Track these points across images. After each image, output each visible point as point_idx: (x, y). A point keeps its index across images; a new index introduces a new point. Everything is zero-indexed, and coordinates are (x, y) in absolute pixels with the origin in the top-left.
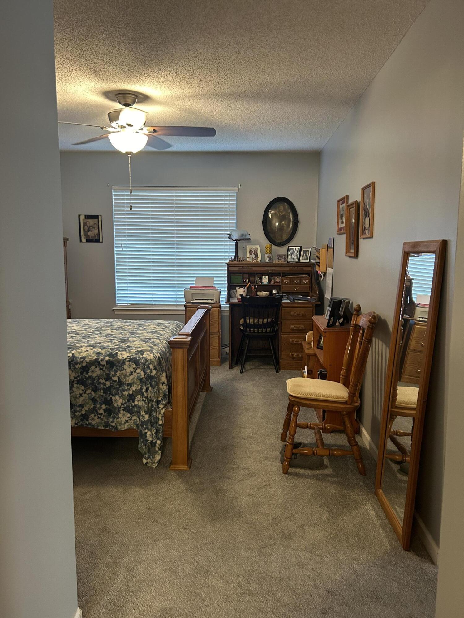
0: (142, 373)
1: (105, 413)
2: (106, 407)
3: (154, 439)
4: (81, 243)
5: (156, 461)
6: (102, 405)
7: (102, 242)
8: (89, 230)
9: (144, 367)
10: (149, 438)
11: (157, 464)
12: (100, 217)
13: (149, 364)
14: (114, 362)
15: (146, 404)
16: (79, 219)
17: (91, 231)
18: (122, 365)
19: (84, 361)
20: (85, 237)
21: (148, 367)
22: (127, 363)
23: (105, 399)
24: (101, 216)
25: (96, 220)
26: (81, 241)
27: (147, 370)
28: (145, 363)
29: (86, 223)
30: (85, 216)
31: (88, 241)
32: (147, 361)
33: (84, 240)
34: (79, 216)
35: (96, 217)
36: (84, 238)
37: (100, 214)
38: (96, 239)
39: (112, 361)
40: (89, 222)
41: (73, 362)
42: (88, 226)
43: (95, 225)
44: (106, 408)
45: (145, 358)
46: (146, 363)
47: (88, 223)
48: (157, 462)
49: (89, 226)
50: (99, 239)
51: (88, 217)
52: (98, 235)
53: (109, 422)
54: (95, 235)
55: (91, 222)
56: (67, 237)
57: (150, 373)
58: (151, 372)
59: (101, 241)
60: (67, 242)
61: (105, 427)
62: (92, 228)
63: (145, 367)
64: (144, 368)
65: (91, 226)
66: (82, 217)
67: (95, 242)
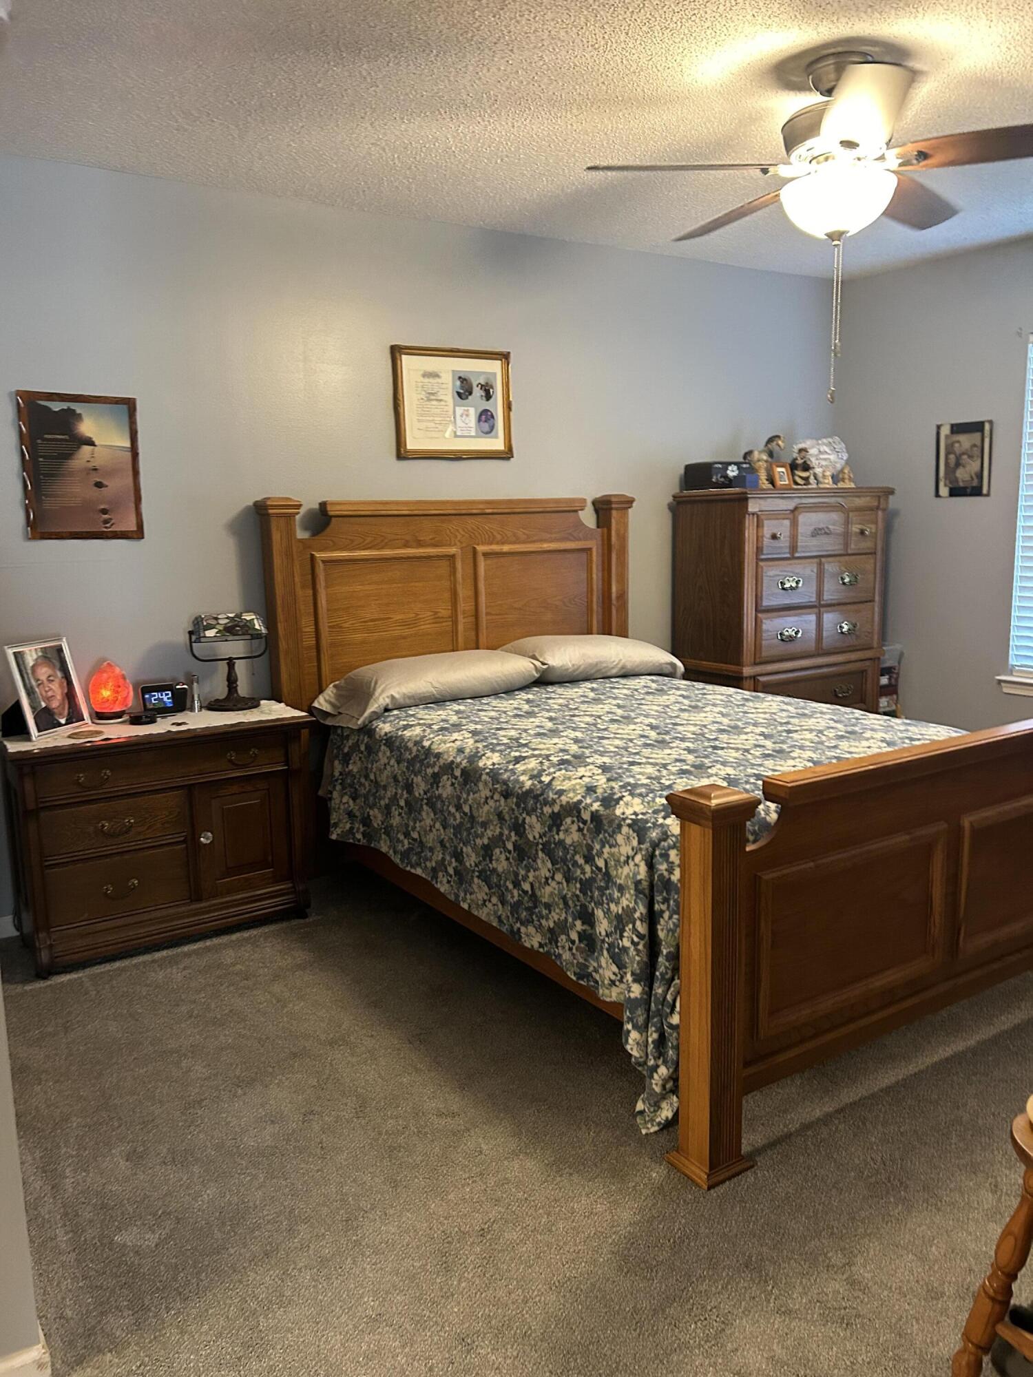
0: (643, 869)
1: (580, 941)
2: (584, 928)
3: (650, 1057)
4: (938, 499)
5: (658, 1120)
6: (576, 920)
7: (988, 495)
8: (958, 464)
9: (654, 850)
10: (632, 1049)
11: (656, 1128)
12: (987, 427)
13: (670, 848)
14: (603, 818)
15: (638, 955)
16: (938, 434)
17: (964, 466)
18: (614, 832)
19: (558, 801)
20: (948, 482)
21: (665, 856)
22: (625, 830)
23: (584, 907)
24: (991, 422)
25: (978, 435)
26: (937, 495)
27: (662, 864)
28: (660, 840)
29: (952, 444)
30: (952, 426)
31: (955, 492)
32: (668, 837)
33: (944, 491)
34: (939, 427)
35: (977, 427)
36: (945, 485)
37: (989, 419)
38: (973, 488)
39: (601, 815)
40: (958, 442)
41: (542, 797)
42: (955, 455)
43: (975, 449)
44: (584, 931)
45: (666, 828)
46: (663, 843)
47: (957, 445)
48: (659, 1124)
49: (958, 453)
50: (981, 487)
51: (957, 429)
52: (980, 476)
53: (587, 967)
54: (972, 477)
55: (965, 441)
56: (890, 486)
57: (666, 874)
58: (670, 871)
59: (985, 491)
60: (891, 497)
61: (580, 977)
62: (965, 457)
63: (657, 853)
64: (652, 856)
65: (964, 454)
66: (945, 431)
67: (971, 495)
